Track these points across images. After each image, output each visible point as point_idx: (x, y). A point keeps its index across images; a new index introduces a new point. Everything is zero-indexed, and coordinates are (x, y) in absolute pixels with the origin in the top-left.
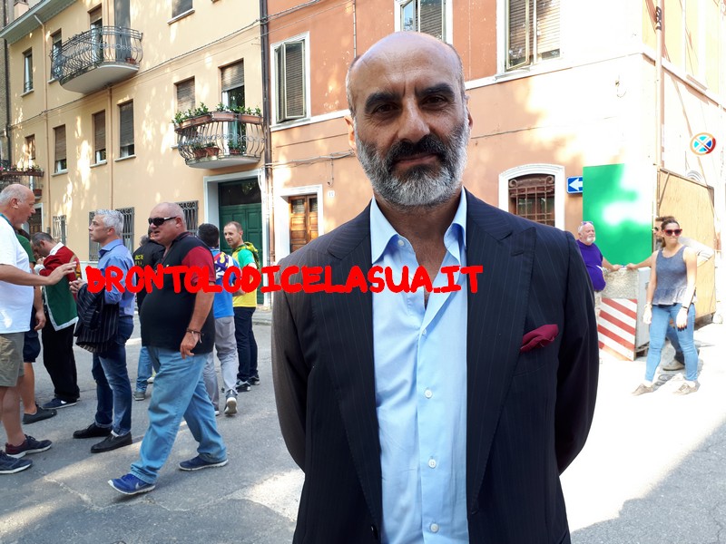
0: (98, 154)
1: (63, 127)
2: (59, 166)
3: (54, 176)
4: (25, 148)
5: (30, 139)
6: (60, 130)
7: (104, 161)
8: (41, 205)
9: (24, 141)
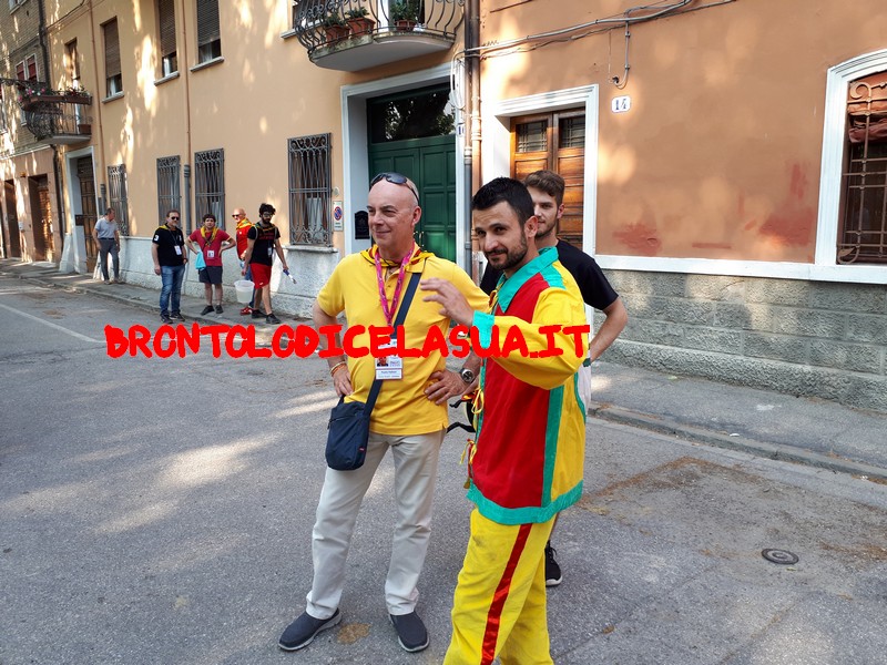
0: (166, 61)
1: (114, 21)
2: (113, 87)
3: (105, 103)
4: (66, 61)
5: (71, 46)
6: (110, 27)
7: (175, 73)
8: (92, 150)
9: (63, 49)
